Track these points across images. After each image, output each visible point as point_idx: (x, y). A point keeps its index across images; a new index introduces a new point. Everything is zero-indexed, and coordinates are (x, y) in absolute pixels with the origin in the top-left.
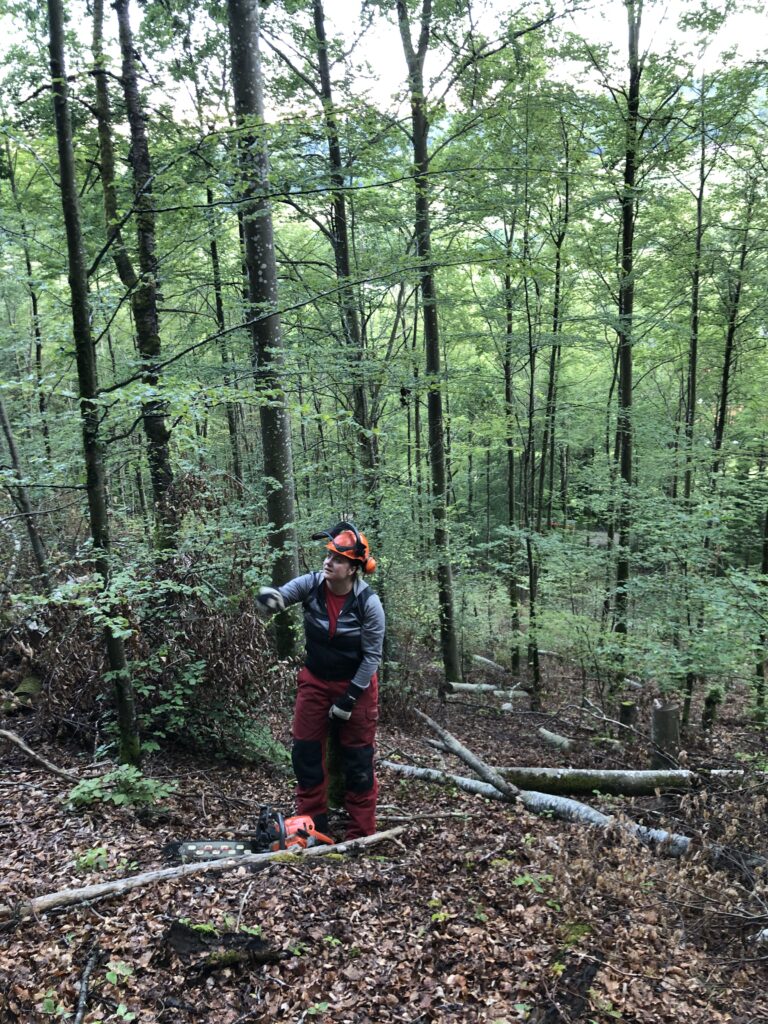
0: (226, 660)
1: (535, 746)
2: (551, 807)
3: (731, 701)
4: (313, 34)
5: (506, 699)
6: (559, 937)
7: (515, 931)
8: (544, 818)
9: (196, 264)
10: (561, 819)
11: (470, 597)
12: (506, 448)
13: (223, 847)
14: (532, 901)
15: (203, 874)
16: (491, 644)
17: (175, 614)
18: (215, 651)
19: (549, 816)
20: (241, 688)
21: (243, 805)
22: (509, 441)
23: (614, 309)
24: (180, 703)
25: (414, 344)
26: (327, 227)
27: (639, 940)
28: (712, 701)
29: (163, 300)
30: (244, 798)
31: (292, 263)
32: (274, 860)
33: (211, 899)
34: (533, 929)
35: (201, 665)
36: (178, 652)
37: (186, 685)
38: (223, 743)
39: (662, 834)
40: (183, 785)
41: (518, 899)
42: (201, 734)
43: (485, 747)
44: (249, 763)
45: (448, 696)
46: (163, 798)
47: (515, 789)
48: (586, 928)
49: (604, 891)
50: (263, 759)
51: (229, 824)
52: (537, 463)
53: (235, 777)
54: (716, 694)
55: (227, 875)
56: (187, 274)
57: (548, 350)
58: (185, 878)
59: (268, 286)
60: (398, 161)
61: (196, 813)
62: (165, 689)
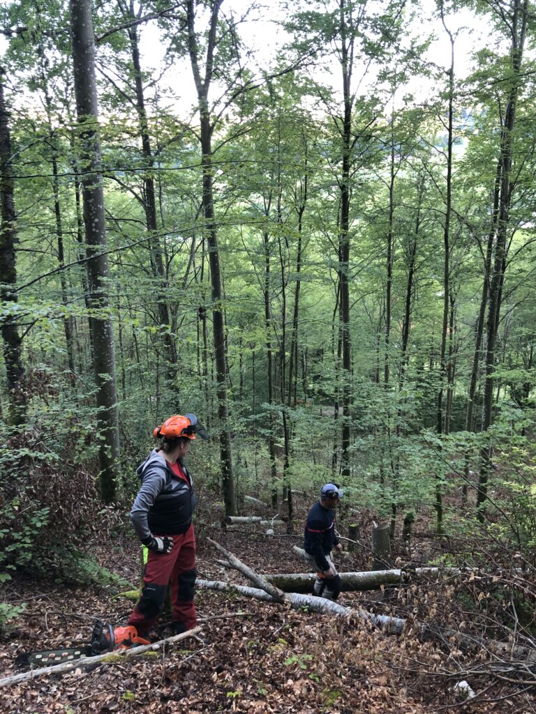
0: (64, 506)
1: (291, 560)
2: (307, 604)
3: (420, 520)
4: (132, 66)
5: (269, 527)
6: (319, 702)
7: (287, 701)
8: (302, 612)
9: (44, 218)
10: (314, 612)
11: (243, 454)
12: (266, 349)
13: (63, 654)
14: (298, 676)
15: (47, 677)
16: (257, 487)
17: (25, 473)
18: (56, 500)
19: (306, 610)
20: (77, 527)
21: (77, 618)
22: (268, 345)
23: (335, 258)
24: (28, 541)
25: (202, 278)
26: (140, 196)
27: (375, 698)
28: (408, 521)
29: (19, 242)
30: (79, 613)
31: (115, 220)
32: (104, 660)
33: (54, 696)
34: (301, 698)
35: (46, 511)
36: (28, 502)
37: (33, 527)
38: (61, 571)
39: (384, 619)
40: (29, 606)
41: (288, 675)
42: (44, 564)
43: (256, 563)
44: (82, 585)
45: (228, 526)
46: (14, 618)
47: (280, 592)
48: (339, 693)
49: (349, 664)
50: (92, 581)
51: (67, 634)
52: (287, 359)
53: (70, 597)
54: (410, 516)
55: (67, 676)
56: (36, 225)
57: (294, 284)
58: (33, 681)
59: (99, 234)
60: (191, 154)
61: (41, 628)
62: (16, 531)
